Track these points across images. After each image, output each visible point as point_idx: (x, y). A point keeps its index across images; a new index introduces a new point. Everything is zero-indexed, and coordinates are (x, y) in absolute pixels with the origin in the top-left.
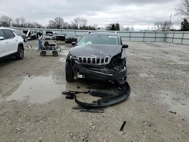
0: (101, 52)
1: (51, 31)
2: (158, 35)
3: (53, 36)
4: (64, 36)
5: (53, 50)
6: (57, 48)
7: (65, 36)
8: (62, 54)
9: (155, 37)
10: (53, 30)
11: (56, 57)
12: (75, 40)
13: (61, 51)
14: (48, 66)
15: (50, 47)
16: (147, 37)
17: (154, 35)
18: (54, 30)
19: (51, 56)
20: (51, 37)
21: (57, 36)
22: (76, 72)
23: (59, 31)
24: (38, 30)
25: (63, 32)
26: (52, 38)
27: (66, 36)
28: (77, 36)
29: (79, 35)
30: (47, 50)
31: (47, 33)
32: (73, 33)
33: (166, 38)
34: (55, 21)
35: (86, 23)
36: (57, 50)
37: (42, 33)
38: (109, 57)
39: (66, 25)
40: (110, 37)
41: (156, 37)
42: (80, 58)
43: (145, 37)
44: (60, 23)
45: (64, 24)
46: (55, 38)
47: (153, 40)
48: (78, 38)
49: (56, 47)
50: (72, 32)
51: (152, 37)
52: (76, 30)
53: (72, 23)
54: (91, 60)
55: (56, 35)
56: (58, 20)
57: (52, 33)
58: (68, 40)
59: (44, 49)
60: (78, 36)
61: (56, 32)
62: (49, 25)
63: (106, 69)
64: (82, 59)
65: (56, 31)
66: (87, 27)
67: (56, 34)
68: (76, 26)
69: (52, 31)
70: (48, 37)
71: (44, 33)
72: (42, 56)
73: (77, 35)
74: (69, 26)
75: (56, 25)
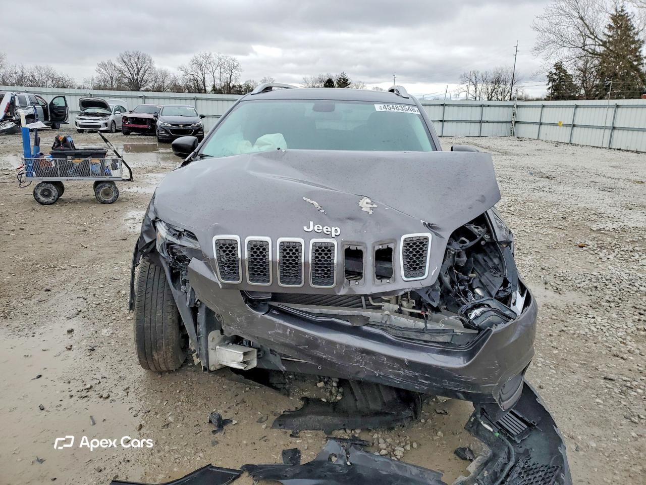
0: (365, 204)
1: (100, 99)
2: (489, 114)
3: (111, 118)
4: (151, 116)
5: (94, 174)
6: (115, 167)
7: (156, 117)
8: (141, 190)
9: (481, 122)
10: (110, 96)
11: (110, 208)
12: (198, 132)
13: (131, 180)
14: (57, 258)
15: (77, 162)
16: (452, 121)
17: (475, 114)
18: (115, 97)
19: (87, 201)
20: (101, 122)
21: (126, 119)
22: (202, 328)
23: (135, 100)
24: (47, 94)
25: (150, 103)
26: (106, 124)
27: (160, 117)
28: (202, 117)
29: (210, 114)
30: (64, 174)
31: (85, 104)
32: (189, 106)
33: (516, 122)
34: (120, 65)
35: (235, 72)
36: (115, 174)
37: (64, 105)
38: (429, 235)
39: (163, 81)
40: (378, 107)
41: (484, 122)
42: (227, 248)
43: (448, 121)
44: (141, 72)
45: (156, 78)
46: (119, 125)
47: (474, 129)
48: (208, 125)
49: (108, 163)
50: (183, 103)
51: (471, 122)
52: (198, 95)
53: (183, 73)
54: (307, 256)
55: (120, 115)
56: (132, 61)
57: (103, 105)
58: (167, 132)
59: (53, 173)
60: (209, 116)
61: (123, 102)
62: (97, 78)
63: (400, 312)
64: (243, 253)
65: (121, 100)
66: (240, 86)
67: (121, 109)
68: (200, 83)
69: (107, 101)
70: (89, 120)
71: (73, 105)
72: (42, 204)
73: (204, 114)
74: (175, 85)
75: (126, 81)
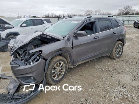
34: (124, 9)
44: (129, 10)
75: (125, 13)
